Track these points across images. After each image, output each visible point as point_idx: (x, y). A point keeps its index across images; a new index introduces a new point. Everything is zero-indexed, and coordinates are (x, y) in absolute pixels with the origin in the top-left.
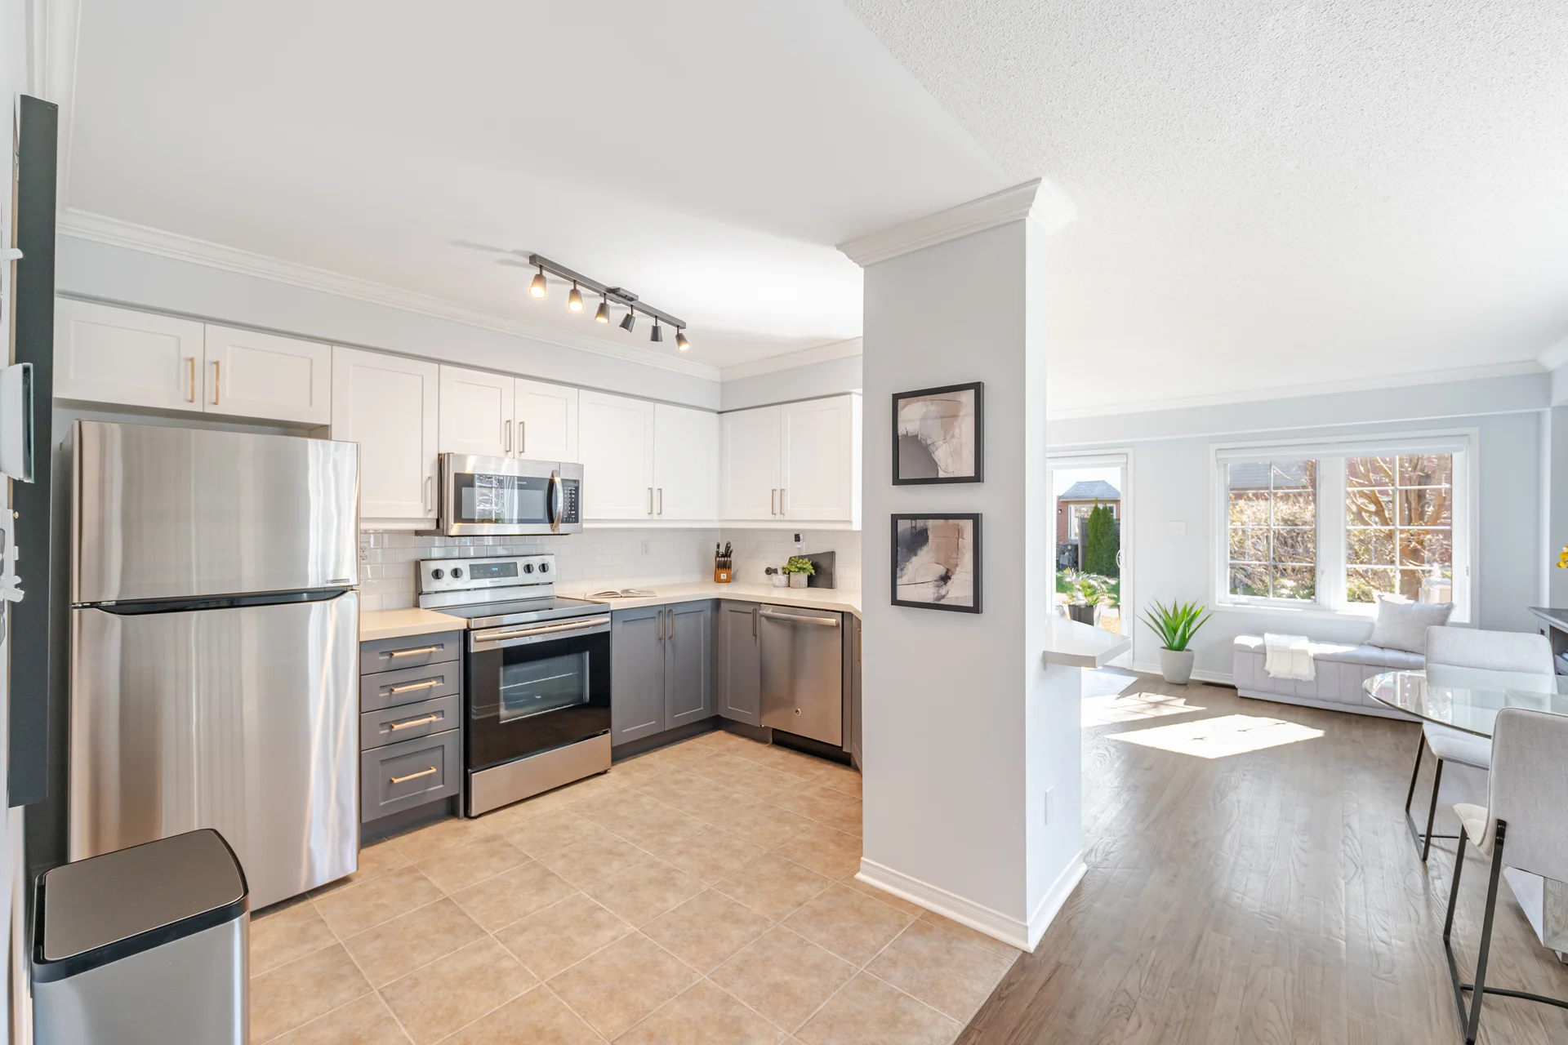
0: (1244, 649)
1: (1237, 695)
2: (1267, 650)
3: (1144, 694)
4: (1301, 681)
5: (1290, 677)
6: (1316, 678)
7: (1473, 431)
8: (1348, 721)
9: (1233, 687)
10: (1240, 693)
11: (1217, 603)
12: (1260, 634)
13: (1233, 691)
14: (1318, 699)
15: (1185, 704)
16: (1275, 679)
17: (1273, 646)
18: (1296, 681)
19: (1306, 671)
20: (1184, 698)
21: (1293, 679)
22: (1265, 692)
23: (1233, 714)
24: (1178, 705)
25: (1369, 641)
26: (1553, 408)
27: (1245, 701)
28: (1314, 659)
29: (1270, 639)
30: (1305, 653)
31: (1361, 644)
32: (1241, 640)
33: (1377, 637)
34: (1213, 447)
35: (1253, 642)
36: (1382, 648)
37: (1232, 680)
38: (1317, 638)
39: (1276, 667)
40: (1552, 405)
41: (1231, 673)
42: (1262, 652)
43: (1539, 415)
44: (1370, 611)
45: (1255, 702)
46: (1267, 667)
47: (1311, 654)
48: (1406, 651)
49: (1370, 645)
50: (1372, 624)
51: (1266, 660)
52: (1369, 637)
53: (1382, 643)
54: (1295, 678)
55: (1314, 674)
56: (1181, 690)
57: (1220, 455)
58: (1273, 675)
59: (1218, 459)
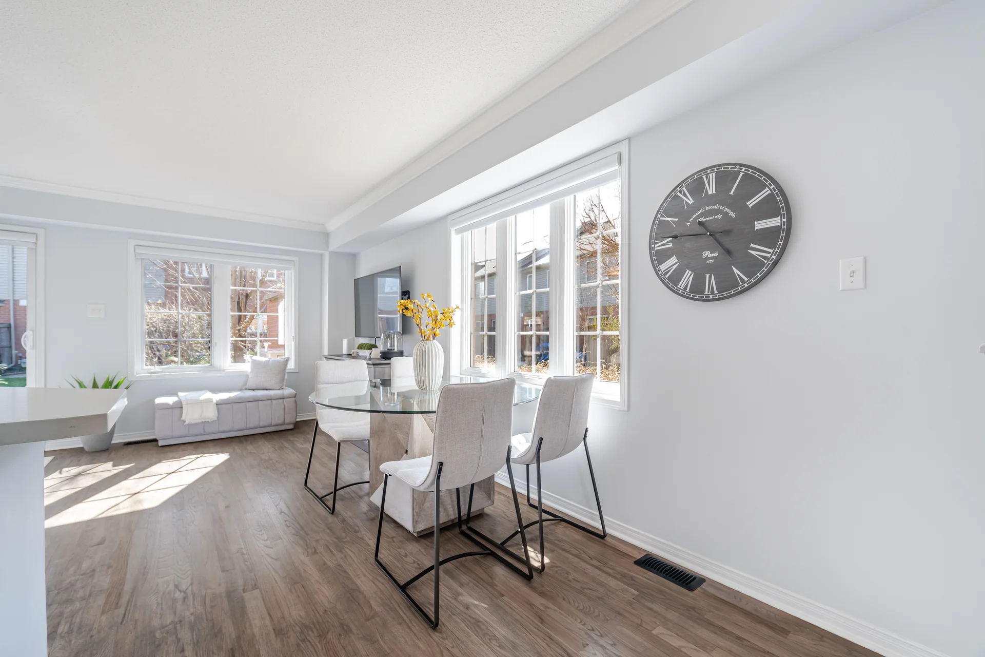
0: (165, 407)
1: (158, 445)
2: (183, 403)
3: (65, 470)
4: (208, 422)
5: (200, 421)
6: (218, 418)
7: (295, 259)
8: (241, 442)
9: (155, 440)
10: (160, 443)
11: (135, 374)
12: (176, 394)
13: (154, 443)
14: (219, 432)
15: (114, 466)
16: (190, 426)
17: (187, 400)
18: (204, 423)
19: (211, 414)
20: (110, 461)
22: (181, 437)
23: (160, 462)
24: (106, 469)
25: (246, 387)
26: (334, 254)
27: (166, 449)
28: (217, 404)
29: (183, 396)
30: (210, 400)
31: (241, 390)
32: (159, 400)
33: (251, 384)
34: (133, 243)
35: (170, 400)
36: (253, 390)
37: (154, 435)
38: (215, 391)
39: (190, 416)
40: (330, 250)
41: (154, 429)
42: (179, 406)
43: (322, 255)
44: (245, 367)
45: (174, 447)
46: (184, 417)
47: (215, 401)
48: (266, 390)
49: (246, 389)
50: (247, 376)
51: (182, 413)
52: (246, 384)
53: (253, 387)
54: (204, 421)
55: (216, 415)
56: (105, 455)
57: (139, 251)
58: (187, 422)
59: (136, 254)
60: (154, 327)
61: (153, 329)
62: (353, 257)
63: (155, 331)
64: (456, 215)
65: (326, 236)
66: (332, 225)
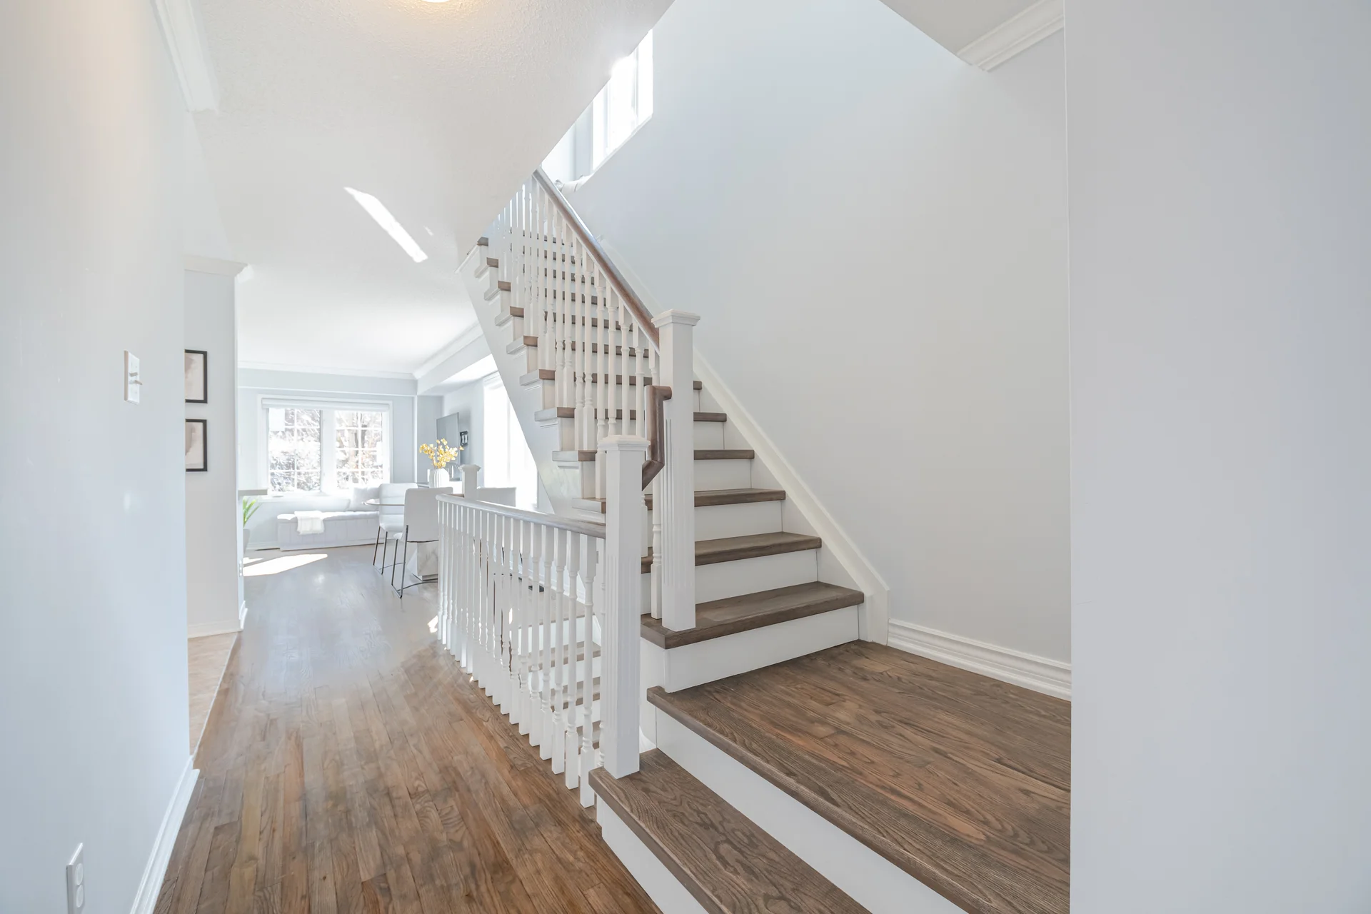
0: (284, 521)
1: (280, 551)
2: (297, 520)
4: (317, 535)
5: (311, 533)
6: (325, 531)
7: (390, 402)
8: (342, 549)
9: (278, 549)
10: (282, 549)
12: (293, 513)
14: (326, 543)
16: (303, 536)
17: (301, 518)
18: (314, 535)
19: (319, 527)
21: (312, 534)
22: (296, 544)
25: (348, 508)
26: (421, 397)
28: (323, 521)
29: (298, 514)
30: (317, 518)
31: (345, 510)
32: (281, 517)
33: (352, 505)
34: (260, 397)
35: (289, 517)
36: (354, 511)
37: (277, 545)
38: (324, 511)
39: (304, 528)
40: (418, 394)
42: (295, 521)
43: (413, 398)
46: (299, 529)
47: (321, 519)
48: (364, 511)
49: (349, 510)
50: (349, 500)
51: (297, 526)
52: (348, 506)
53: (354, 508)
54: (314, 533)
55: (324, 529)
57: (265, 402)
58: (301, 533)
59: (263, 405)
60: (275, 460)
61: (274, 462)
62: (440, 399)
63: (276, 464)
64: (488, 378)
65: (414, 383)
66: (418, 375)
